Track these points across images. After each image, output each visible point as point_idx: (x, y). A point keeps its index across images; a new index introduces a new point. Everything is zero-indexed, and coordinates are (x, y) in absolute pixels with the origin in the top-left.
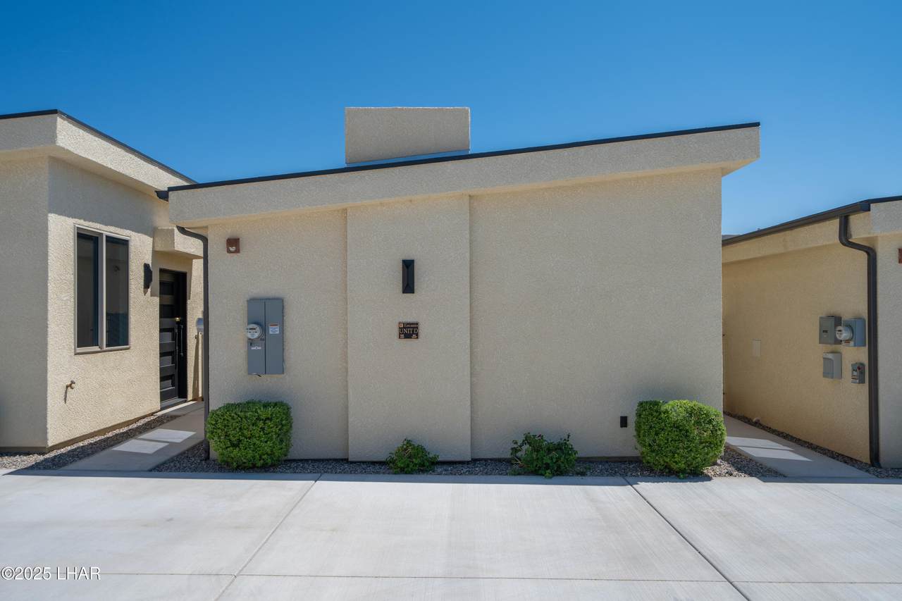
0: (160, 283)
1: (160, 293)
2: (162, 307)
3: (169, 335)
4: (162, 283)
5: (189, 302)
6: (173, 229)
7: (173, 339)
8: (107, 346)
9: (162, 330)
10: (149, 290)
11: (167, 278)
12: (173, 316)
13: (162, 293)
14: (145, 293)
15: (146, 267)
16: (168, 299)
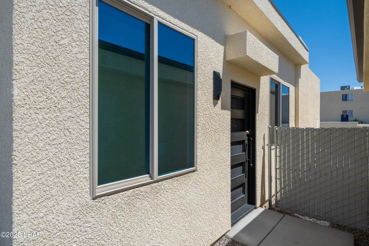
0: (231, 97)
1: (232, 108)
2: (233, 120)
3: (240, 147)
4: (233, 98)
5: (257, 115)
6: (246, 31)
7: (244, 150)
8: (160, 173)
9: (233, 144)
10: (219, 102)
11: (239, 94)
12: (244, 130)
13: (233, 107)
14: (215, 104)
15: (216, 75)
16: (240, 114)
